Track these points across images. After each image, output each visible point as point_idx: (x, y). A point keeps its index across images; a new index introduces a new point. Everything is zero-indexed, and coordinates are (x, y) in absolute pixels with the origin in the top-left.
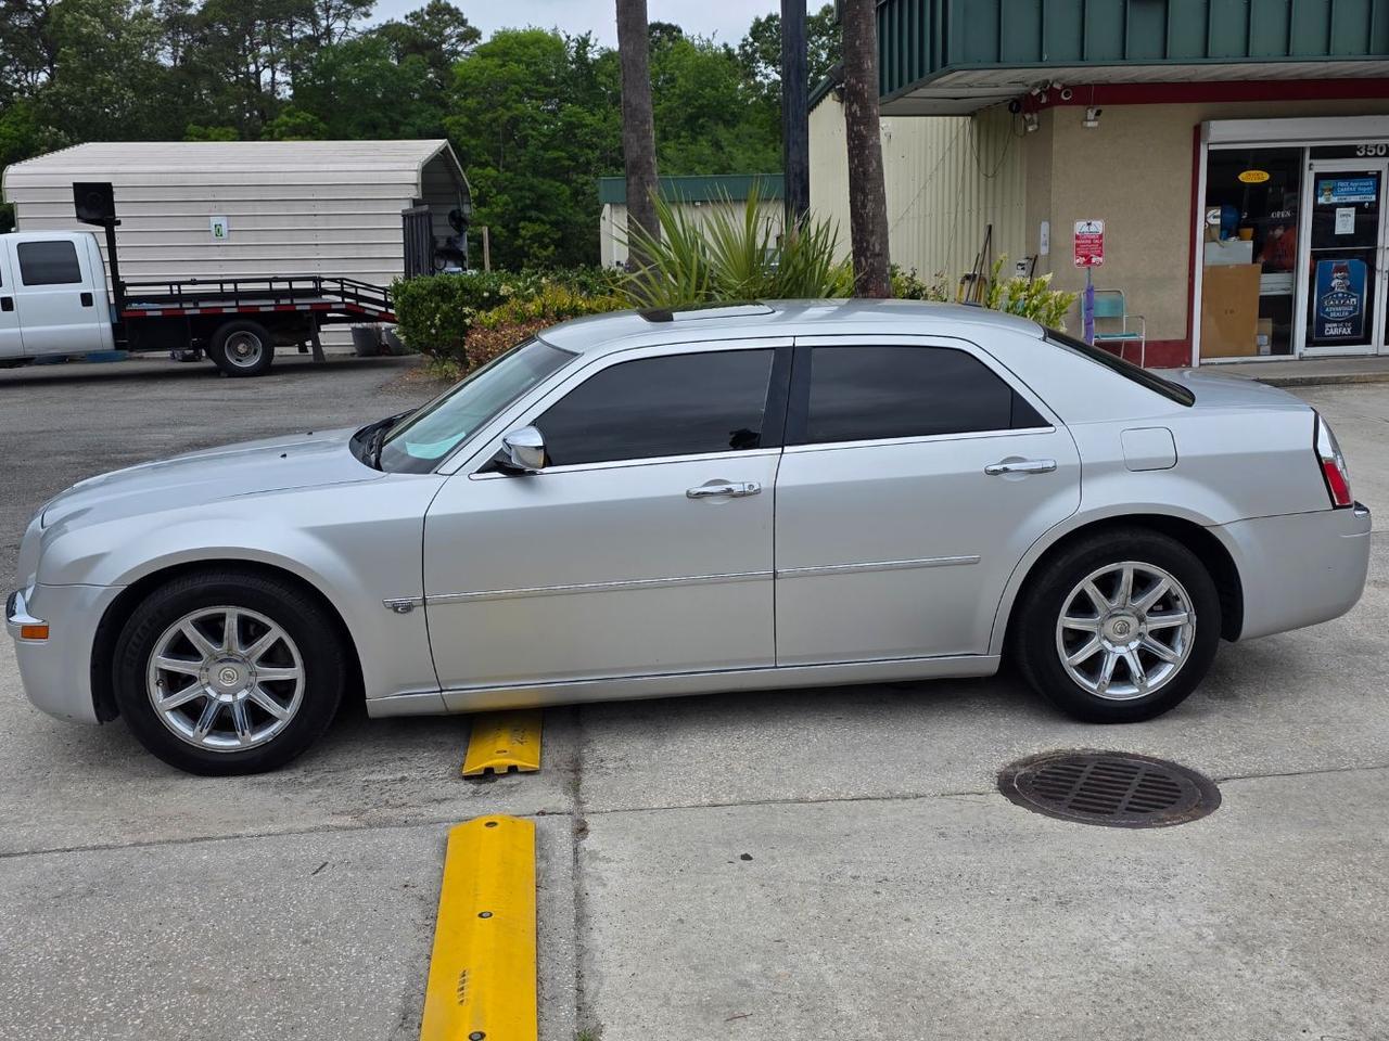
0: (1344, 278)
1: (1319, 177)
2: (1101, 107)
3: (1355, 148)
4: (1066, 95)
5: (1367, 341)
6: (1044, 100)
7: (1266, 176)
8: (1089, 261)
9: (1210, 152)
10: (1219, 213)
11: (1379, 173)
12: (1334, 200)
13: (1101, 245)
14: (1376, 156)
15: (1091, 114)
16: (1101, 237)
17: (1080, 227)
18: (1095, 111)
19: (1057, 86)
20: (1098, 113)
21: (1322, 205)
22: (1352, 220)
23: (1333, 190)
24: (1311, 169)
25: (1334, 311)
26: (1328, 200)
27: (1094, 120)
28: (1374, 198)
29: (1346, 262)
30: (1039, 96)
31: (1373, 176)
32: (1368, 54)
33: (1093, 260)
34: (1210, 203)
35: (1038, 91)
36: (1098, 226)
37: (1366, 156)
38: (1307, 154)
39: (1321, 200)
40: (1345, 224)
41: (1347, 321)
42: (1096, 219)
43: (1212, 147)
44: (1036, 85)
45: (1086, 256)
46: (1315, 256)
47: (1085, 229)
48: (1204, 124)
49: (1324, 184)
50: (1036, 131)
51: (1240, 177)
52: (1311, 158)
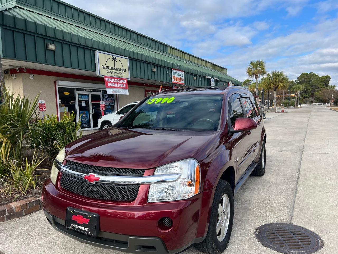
0: (85, 115)
1: (79, 94)
2: (34, 75)
3: (84, 89)
4: (25, 70)
5: (90, 127)
6: (18, 71)
7: (69, 94)
8: (43, 110)
9: (59, 88)
10: (61, 101)
11: (88, 94)
12: (81, 99)
13: (45, 106)
14: (87, 91)
15: (31, 75)
16: (45, 104)
17: (40, 102)
18: (33, 75)
19: (23, 68)
20: (34, 76)
21: (80, 100)
22: (85, 103)
23: (81, 97)
24: (77, 93)
25: (84, 122)
26: (80, 99)
27: (32, 77)
28: (88, 99)
29: (85, 112)
30: (17, 70)
31: (87, 95)
32: (92, 70)
33: (44, 110)
34: (60, 99)
35: (17, 69)
36: (44, 102)
37: (86, 91)
38: (76, 90)
39: (79, 99)
40: (84, 104)
41: (86, 123)
42: (43, 100)
43: (59, 87)
44: (17, 67)
45: (42, 109)
46: (80, 110)
47: (41, 102)
48: (57, 81)
49: (80, 96)
50: (15, 79)
51: (64, 93)
52: (77, 90)
